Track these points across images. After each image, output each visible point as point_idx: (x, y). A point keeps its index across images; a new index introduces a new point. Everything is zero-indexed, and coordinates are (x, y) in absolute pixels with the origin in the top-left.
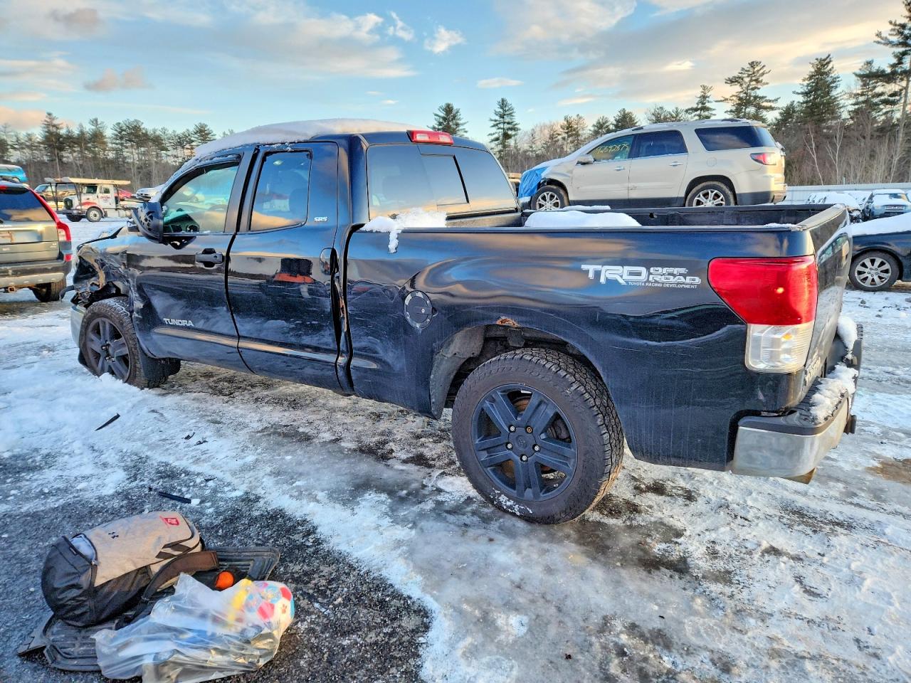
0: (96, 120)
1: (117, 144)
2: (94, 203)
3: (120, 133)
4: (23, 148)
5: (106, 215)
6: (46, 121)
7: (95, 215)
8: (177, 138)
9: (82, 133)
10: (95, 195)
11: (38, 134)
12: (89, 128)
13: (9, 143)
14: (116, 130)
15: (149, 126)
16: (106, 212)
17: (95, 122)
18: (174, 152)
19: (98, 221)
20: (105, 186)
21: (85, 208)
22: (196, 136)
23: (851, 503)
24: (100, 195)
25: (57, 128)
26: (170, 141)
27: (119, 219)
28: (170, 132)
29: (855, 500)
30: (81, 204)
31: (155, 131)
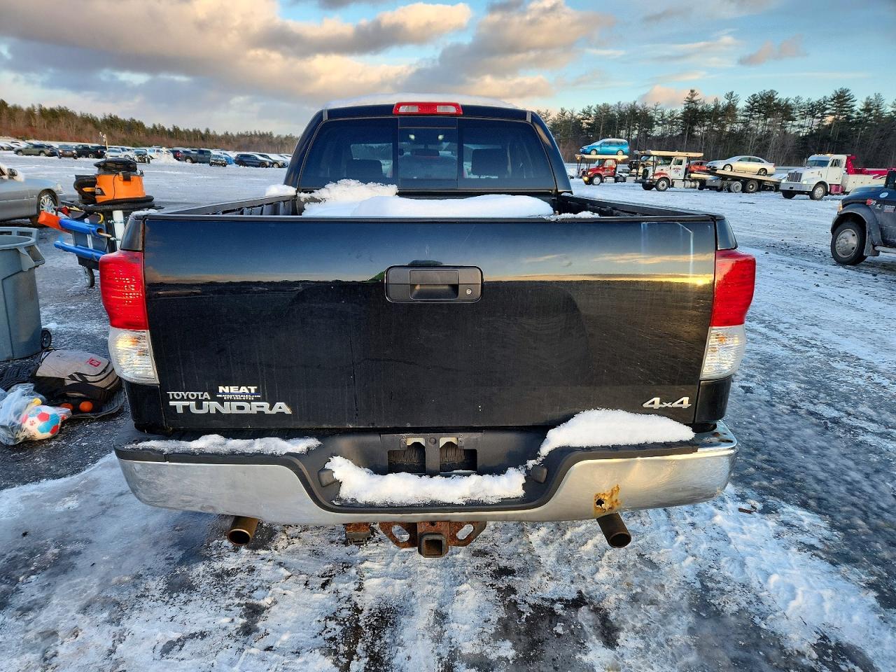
0: (732, 93)
1: (746, 116)
2: (666, 174)
3: (752, 104)
4: (664, 124)
5: (672, 186)
6: (687, 98)
7: (663, 185)
8: (810, 106)
9: (717, 107)
10: (668, 167)
11: (680, 109)
12: (724, 102)
13: (656, 119)
14: (749, 102)
15: (782, 95)
16: (673, 183)
17: (730, 96)
18: (802, 122)
19: (664, 190)
20: (680, 158)
21: (657, 178)
22: (833, 103)
24: (673, 166)
25: (696, 104)
26: (801, 110)
27: (684, 189)
28: (804, 101)
30: (654, 175)
31: (787, 100)
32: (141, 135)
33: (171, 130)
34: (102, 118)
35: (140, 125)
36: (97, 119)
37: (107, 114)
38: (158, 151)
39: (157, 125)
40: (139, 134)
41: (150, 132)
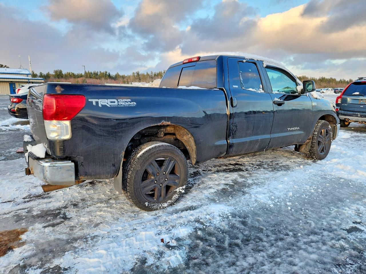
23: (27, 208)
29: (26, 210)
32: (334, 84)
33: (349, 81)
34: (319, 78)
35: (335, 80)
36: (317, 79)
37: (321, 77)
38: (327, 90)
39: (342, 79)
40: (333, 84)
41: (338, 82)
